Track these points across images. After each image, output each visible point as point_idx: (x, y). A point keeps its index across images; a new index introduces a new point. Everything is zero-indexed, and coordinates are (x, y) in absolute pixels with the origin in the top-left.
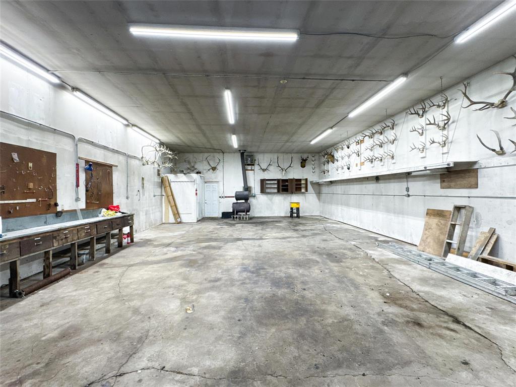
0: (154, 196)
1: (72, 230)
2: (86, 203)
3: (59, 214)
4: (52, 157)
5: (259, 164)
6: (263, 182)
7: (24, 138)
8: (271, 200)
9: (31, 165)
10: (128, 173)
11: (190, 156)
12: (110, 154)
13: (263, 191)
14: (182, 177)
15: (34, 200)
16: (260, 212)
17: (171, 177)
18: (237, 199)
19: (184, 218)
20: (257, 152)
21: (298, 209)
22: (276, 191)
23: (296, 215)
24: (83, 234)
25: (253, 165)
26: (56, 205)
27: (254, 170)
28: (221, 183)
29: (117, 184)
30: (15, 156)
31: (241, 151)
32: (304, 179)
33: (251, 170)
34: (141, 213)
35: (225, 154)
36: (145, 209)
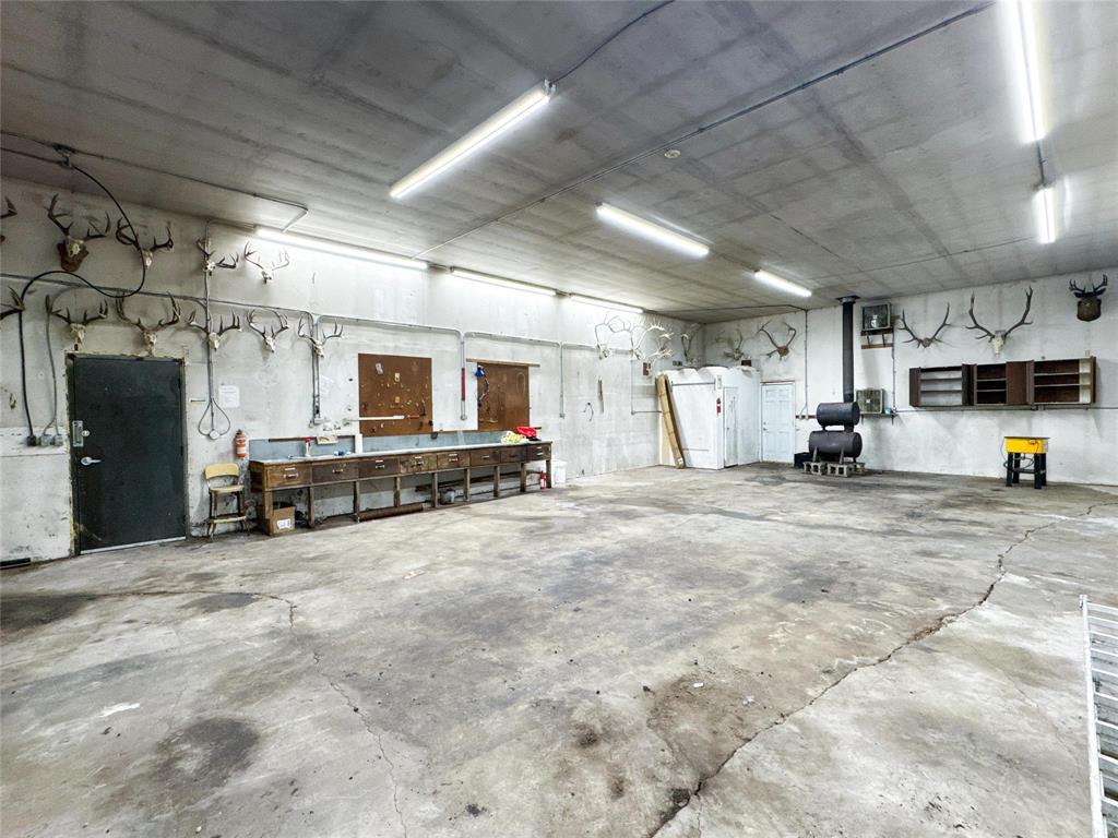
0: (633, 413)
1: (428, 457)
2: (479, 422)
3: (434, 436)
4: (425, 365)
5: (906, 328)
6: (916, 376)
7: (391, 344)
8: (950, 428)
9: (397, 375)
10: (564, 374)
11: (731, 328)
12: (524, 348)
13: (915, 401)
14: (692, 375)
15: (402, 417)
16: (913, 460)
17: (674, 376)
18: (823, 423)
19: (695, 459)
20: (900, 295)
21: (1040, 460)
22: (958, 400)
23: (1031, 477)
24: (446, 464)
25: (891, 331)
26: (431, 423)
27: (892, 345)
28: (800, 385)
29: (540, 394)
30: (379, 367)
31: (844, 301)
32: (1085, 361)
33: (885, 345)
34: (596, 443)
35: (810, 314)
36: (607, 436)
